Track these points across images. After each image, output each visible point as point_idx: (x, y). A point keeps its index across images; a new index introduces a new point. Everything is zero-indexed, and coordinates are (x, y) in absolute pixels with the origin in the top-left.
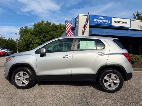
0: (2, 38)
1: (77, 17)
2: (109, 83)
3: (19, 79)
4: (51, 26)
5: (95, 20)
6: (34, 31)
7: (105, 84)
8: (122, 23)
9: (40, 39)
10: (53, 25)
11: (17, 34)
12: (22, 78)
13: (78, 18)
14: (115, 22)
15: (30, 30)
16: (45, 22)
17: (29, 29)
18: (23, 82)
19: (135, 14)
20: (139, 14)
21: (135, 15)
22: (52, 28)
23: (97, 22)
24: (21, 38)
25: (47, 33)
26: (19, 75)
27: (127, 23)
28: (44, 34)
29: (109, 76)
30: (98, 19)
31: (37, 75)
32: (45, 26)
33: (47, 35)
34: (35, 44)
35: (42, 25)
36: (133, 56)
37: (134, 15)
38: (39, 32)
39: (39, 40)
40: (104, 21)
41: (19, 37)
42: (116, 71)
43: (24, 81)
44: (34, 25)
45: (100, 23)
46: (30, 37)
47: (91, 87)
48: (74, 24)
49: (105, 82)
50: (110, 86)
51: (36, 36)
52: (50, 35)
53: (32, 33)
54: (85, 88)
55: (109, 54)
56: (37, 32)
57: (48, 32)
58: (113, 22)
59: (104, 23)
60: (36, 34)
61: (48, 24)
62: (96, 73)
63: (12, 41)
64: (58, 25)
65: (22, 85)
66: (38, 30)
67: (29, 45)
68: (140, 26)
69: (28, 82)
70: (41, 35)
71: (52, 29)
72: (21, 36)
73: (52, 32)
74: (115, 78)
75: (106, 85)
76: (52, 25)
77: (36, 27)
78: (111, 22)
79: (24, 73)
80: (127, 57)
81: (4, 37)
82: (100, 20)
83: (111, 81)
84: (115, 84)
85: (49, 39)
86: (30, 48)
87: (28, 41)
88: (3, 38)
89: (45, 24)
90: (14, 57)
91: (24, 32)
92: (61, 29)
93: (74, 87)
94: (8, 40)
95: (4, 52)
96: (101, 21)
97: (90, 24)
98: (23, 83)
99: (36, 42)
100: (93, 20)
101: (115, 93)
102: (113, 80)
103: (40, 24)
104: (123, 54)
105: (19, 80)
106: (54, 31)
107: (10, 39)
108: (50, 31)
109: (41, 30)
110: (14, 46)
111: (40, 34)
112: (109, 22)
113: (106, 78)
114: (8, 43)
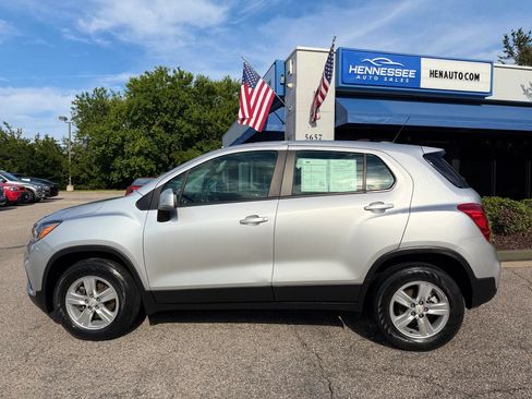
0: (12, 133)
1: (288, 60)
2: (411, 318)
3: (82, 303)
4: (192, 85)
5: (358, 70)
6: (130, 106)
7: (395, 319)
8: (461, 76)
9: (152, 136)
10: (201, 83)
11: (66, 119)
12: (93, 301)
13: (294, 63)
14: (433, 74)
15: (115, 102)
16: (171, 74)
17: (110, 98)
18: (95, 313)
19: (511, 38)
20: (525, 40)
21: (511, 43)
22: (194, 93)
23: (364, 78)
24: (80, 134)
25: (180, 114)
26: (81, 290)
27: (477, 77)
28: (166, 118)
29: (411, 291)
30: (370, 65)
31: (147, 288)
32: (170, 88)
33: (179, 122)
34: (133, 155)
35: (158, 85)
36: (502, 204)
37: (506, 42)
38: (147, 112)
39: (150, 139)
40: (392, 73)
41: (75, 129)
42: (438, 273)
43: (98, 312)
44: (129, 86)
45: (376, 78)
46: (115, 128)
47: (346, 328)
48: (278, 84)
49: (397, 314)
50: (414, 325)
51: (135, 124)
52: (189, 122)
53: (123, 114)
54: (324, 334)
55: (410, 210)
56: (141, 110)
57: (183, 109)
58: (425, 73)
59: (391, 79)
60: (136, 118)
61: (183, 80)
62: (361, 282)
63: (49, 144)
64: (220, 84)
65: (91, 327)
66: (143, 102)
67: (113, 159)
68: (527, 86)
69: (113, 315)
70: (157, 123)
71: (197, 99)
72: (83, 128)
73: (196, 112)
74: (433, 299)
75: (400, 322)
76: (197, 84)
77: (136, 91)
78: (418, 74)
79: (98, 282)
80: (475, 219)
81: (20, 132)
82: (377, 68)
83: (419, 308)
84: (433, 319)
85: (186, 135)
86: (114, 170)
87: (106, 143)
88: (16, 136)
89: (168, 79)
90: (60, 222)
91: (92, 111)
92: (231, 98)
93: (284, 329)
94: (32, 142)
95: (22, 188)
96: (381, 72)
97: (341, 85)
98: (96, 317)
99: (137, 148)
100: (351, 69)
101: (434, 353)
102: (427, 305)
103: (152, 80)
104: (462, 208)
105: (81, 306)
106: (203, 104)
107: (42, 138)
108: (188, 108)
109: (156, 101)
110: (56, 164)
111: (151, 119)
112: (412, 74)
113: (401, 297)
114: (34, 152)
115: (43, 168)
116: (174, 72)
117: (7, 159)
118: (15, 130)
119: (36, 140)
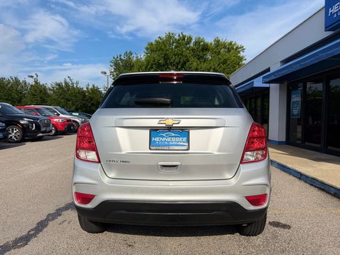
0: (73, 84)
4: (192, 45)
6: (148, 62)
10: (198, 42)
11: (105, 73)
15: (137, 61)
16: (177, 37)
22: (193, 50)
23: (339, 14)
32: (176, 47)
35: (167, 46)
41: (111, 80)
44: (147, 48)
56: (155, 64)
57: (185, 63)
61: (185, 41)
63: (95, 91)
66: (157, 58)
71: (195, 55)
73: (195, 64)
76: (196, 42)
77: (152, 51)
81: (77, 83)
88: (75, 86)
89: (175, 41)
94: (85, 89)
103: (163, 42)
106: (199, 59)
107: (90, 87)
108: (188, 61)
109: (166, 58)
114: (85, 96)
115: (90, 107)
116: (179, 36)
117: (69, 101)
118: (74, 81)
119: (87, 88)
